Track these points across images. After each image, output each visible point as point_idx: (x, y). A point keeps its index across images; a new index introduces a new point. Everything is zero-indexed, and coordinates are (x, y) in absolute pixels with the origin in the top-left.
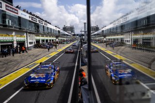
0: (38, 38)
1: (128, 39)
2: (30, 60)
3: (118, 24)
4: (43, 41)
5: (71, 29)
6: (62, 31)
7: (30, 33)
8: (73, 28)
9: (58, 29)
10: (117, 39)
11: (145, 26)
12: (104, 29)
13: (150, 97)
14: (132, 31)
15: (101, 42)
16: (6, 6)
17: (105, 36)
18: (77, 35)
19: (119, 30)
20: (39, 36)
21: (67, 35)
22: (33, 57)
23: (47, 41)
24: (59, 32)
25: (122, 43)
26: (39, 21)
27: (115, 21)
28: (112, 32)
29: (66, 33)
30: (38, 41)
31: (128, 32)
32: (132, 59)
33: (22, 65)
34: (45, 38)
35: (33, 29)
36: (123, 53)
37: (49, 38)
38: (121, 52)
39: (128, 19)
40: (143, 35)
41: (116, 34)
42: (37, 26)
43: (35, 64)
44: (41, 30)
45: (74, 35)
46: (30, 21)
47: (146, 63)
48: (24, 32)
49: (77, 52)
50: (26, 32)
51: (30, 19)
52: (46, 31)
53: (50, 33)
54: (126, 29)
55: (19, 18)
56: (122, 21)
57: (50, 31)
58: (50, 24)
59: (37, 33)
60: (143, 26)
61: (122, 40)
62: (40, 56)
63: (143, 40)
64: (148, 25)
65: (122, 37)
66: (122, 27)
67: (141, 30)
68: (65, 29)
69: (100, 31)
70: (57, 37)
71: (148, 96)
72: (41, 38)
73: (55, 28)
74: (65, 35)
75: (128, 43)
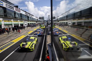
0: (28, 22)
1: (70, 23)
2: (25, 32)
3: (65, 15)
4: (31, 24)
5: (43, 18)
6: (39, 19)
7: (25, 20)
8: (44, 18)
9: (37, 18)
10: (64, 23)
11: (79, 16)
12: (58, 18)
13: (81, 50)
14: (72, 19)
16: (16, 9)
17: (58, 21)
18: (46, 21)
19: (65, 18)
20: (29, 22)
21: (41, 21)
22: (27, 31)
23: (32, 24)
24: (37, 19)
26: (29, 15)
27: (63, 14)
28: (62, 19)
29: (41, 20)
30: (28, 24)
31: (70, 19)
32: (72, 32)
33: (22, 34)
36: (67, 29)
37: (33, 22)
38: (66, 29)
39: (70, 13)
40: (78, 20)
41: (64, 20)
42: (28, 17)
43: (27, 34)
44: (30, 19)
45: (44, 21)
46: (25, 15)
47: (79, 34)
49: (45, 29)
50: (24, 20)
51: (25, 14)
52: (32, 19)
55: (21, 14)
56: (67, 14)
58: (34, 16)
59: (28, 20)
61: (67, 23)
62: (29, 31)
63: (78, 23)
64: (80, 15)
65: (67, 21)
67: (77, 18)
68: (40, 18)
69: (56, 19)
70: (37, 22)
71: (80, 50)
72: (30, 22)
73: (35, 18)
74: (40, 21)
75: (70, 25)
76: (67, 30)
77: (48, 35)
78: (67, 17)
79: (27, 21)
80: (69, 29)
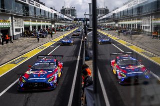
0: (27, 23)
1: (148, 25)
2: (16, 53)
4: (34, 27)
5: (72, 11)
6: (59, 15)
7: (16, 17)
8: (74, 10)
9: (54, 12)
10: (133, 25)
12: (115, 12)
14: (152, 15)
15: (111, 29)
17: (116, 21)
18: (80, 19)
19: (135, 13)
20: (28, 21)
21: (67, 20)
22: (20, 49)
24: (55, 15)
25: (139, 30)
27: (129, 1)
28: (126, 15)
29: (65, 17)
30: (27, 28)
31: (146, 16)
33: (5, 60)
34: (37, 24)
35: (20, 12)
36: (141, 44)
38: (138, 42)
41: (132, 18)
42: (26, 8)
43: (23, 59)
44: (31, 12)
45: (76, 19)
46: (16, 1)
48: (8, 16)
50: (12, 16)
52: (38, 14)
53: (44, 17)
54: (145, 11)
57: (43, 14)
58: (44, 4)
59: (26, 17)
61: (139, 25)
62: (30, 48)
65: (139, 22)
66: (139, 9)
68: (63, 11)
69: (110, 14)
70: (53, 22)
72: (31, 23)
73: (50, 10)
74: (63, 19)
75: (147, 30)
79: (22, 20)
80: (146, 42)
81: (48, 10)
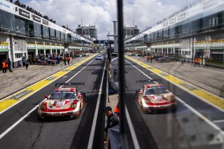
0: (31, 46)
1: (188, 50)
2: (17, 85)
3: (171, 23)
4: (41, 51)
5: (92, 31)
6: (74, 35)
7: (16, 38)
8: (94, 30)
9: (68, 32)
10: (170, 49)
11: (215, 28)
12: (147, 32)
13: (222, 141)
14: (193, 37)
15: (141, 54)
17: (149, 44)
18: (102, 42)
19: (172, 35)
20: (34, 43)
21: (84, 42)
22: (22, 80)
23: (48, 51)
24: (69, 36)
26: (34, 17)
27: (165, 20)
28: (161, 37)
29: (82, 38)
30: (31, 52)
32: (194, 82)
34: (45, 47)
35: (21, 31)
36: (179, 73)
37: (51, 47)
38: (176, 71)
39: (187, 17)
40: (212, 42)
41: (168, 41)
42: (30, 26)
43: (26, 93)
44: (37, 32)
45: (96, 42)
46: (16, 17)
47: (217, 88)
49: (102, 70)
50: (10, 37)
51: (17, 13)
52: (46, 35)
53: (53, 37)
54: (185, 32)
56: (177, 20)
58: (54, 22)
59: (30, 38)
60: (212, 28)
61: (177, 50)
62: (35, 79)
63: (212, 50)
64: (219, 27)
65: (177, 45)
66: (178, 29)
67: (208, 34)
68: (80, 31)
69: (141, 35)
70: (66, 45)
71: (218, 140)
72: (36, 47)
73: (62, 30)
74: (80, 41)
75: (187, 56)
76: (177, 73)
77: (110, 94)
78: (178, 32)
79: (24, 42)
80: (186, 71)
81: (59, 29)
